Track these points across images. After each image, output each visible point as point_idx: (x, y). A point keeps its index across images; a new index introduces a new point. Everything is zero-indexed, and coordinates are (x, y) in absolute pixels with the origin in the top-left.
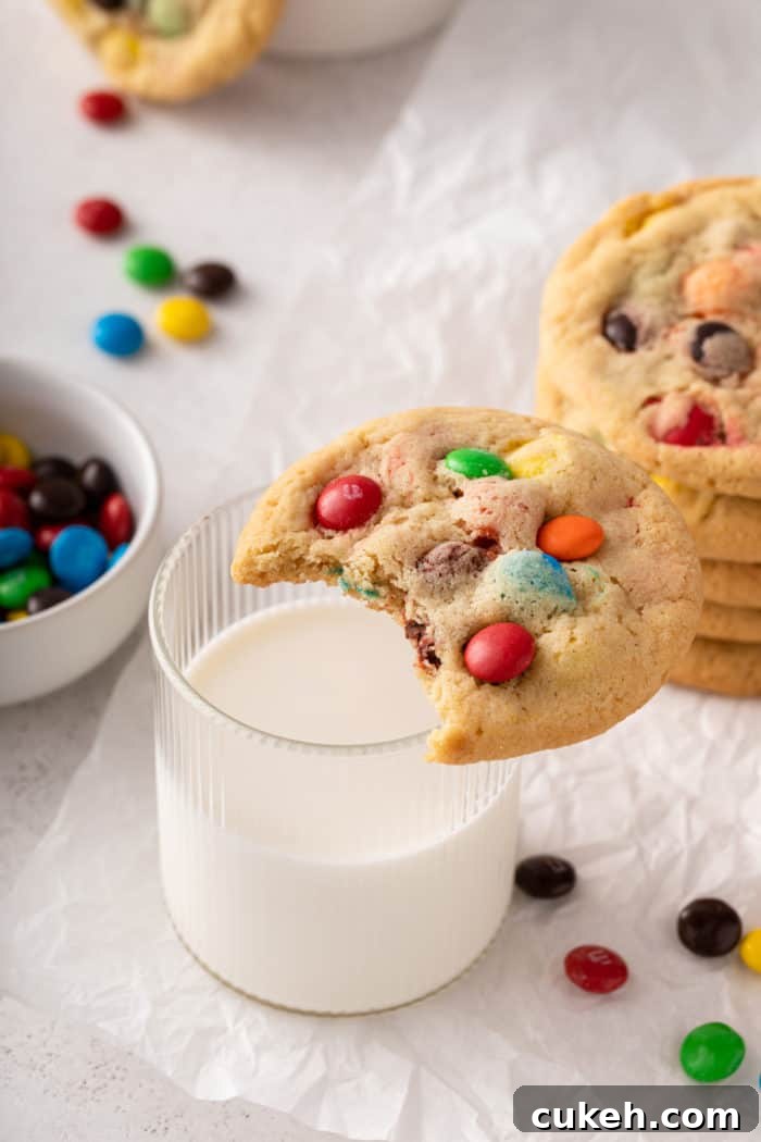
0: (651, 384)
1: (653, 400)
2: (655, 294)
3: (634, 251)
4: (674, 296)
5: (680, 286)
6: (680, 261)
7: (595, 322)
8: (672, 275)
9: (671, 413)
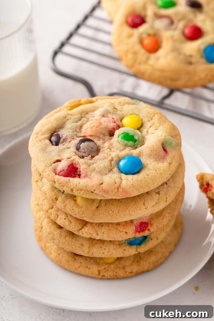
0: (60, 156)
1: (59, 161)
2: (71, 129)
3: (69, 114)
4: (78, 130)
5: (81, 127)
6: (83, 119)
7: (48, 135)
8: (79, 123)
9: (63, 165)
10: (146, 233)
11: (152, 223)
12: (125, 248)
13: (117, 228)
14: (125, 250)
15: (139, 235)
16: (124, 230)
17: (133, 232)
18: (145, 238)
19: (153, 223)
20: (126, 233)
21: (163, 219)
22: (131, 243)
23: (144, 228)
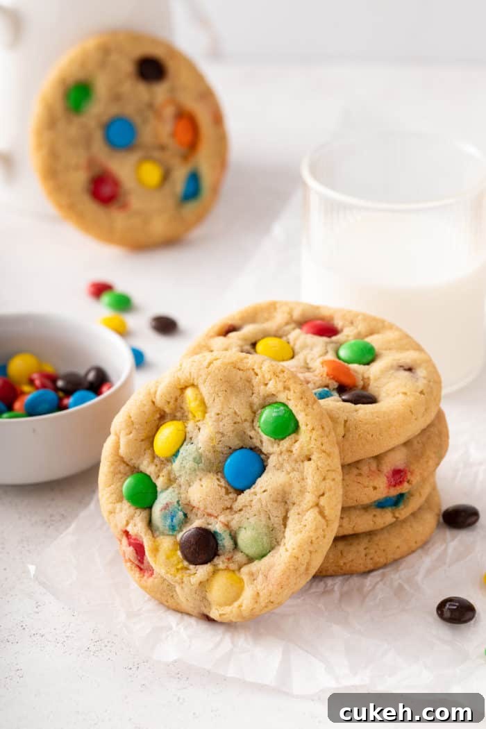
10: (405, 488)
11: (411, 470)
12: (374, 513)
13: (359, 481)
14: (375, 516)
15: (394, 492)
16: (371, 484)
17: (385, 485)
18: (401, 496)
19: (414, 470)
20: (375, 488)
21: (427, 462)
22: (381, 505)
23: (401, 479)
